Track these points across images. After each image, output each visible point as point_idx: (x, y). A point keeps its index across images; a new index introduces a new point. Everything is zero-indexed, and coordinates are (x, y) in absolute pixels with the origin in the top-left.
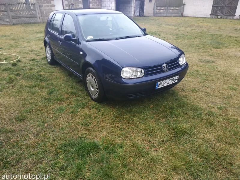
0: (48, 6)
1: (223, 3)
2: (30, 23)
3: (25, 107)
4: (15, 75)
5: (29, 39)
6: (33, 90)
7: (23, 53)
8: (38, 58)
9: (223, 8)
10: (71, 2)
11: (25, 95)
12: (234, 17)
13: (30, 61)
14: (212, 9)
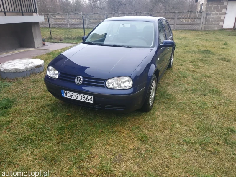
0: (217, 14)
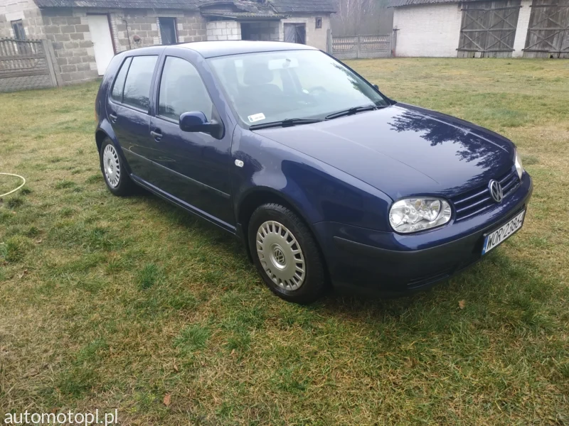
0: (76, 46)
1: (484, 24)
2: (33, 89)
3: (81, 338)
4: (24, 234)
5: (38, 129)
6: (90, 277)
7: (33, 168)
8: (79, 179)
9: (484, 33)
10: (133, 33)
11: (71, 298)
12: (510, 53)
13: (58, 188)
14: (461, 38)
